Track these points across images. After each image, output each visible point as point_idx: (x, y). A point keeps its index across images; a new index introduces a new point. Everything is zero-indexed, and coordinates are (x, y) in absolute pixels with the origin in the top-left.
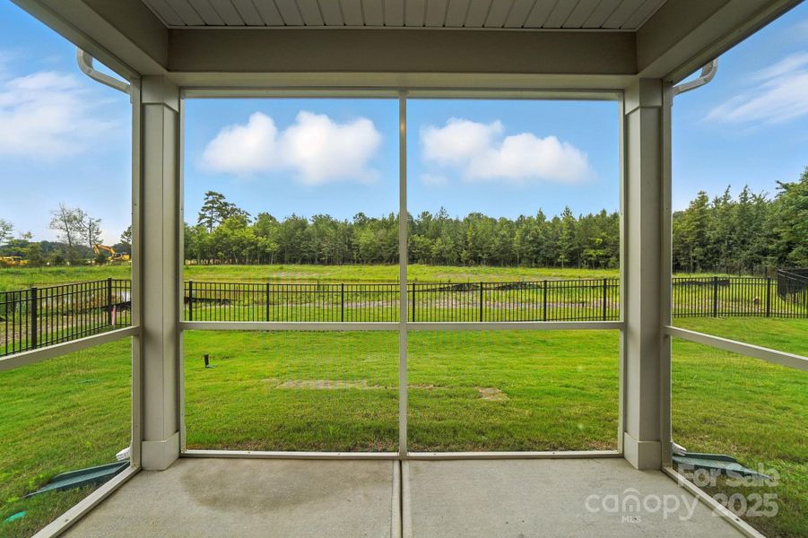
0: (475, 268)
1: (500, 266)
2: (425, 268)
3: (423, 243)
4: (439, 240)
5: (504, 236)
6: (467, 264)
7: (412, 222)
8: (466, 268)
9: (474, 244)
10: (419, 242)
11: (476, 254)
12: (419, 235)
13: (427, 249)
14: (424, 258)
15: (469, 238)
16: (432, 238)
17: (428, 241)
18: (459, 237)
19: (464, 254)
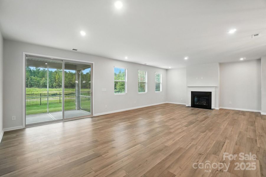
0: (59, 89)
1: (68, 88)
2: (37, 89)
3: (36, 79)
4: (44, 79)
5: (70, 78)
6: (56, 87)
7: (30, 70)
8: (56, 89)
9: (58, 80)
10: (34, 79)
11: (59, 84)
12: (34, 76)
13: (38, 82)
14: (36, 85)
15: (57, 78)
16: (40, 77)
17: (39, 79)
18: (52, 77)
19: (54, 84)
